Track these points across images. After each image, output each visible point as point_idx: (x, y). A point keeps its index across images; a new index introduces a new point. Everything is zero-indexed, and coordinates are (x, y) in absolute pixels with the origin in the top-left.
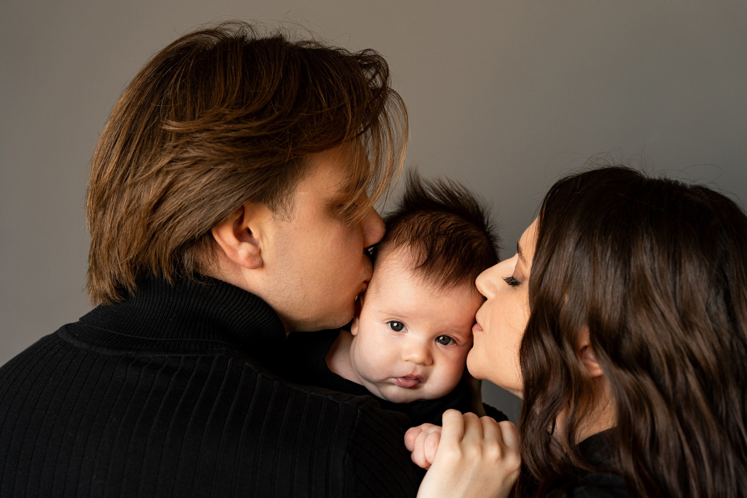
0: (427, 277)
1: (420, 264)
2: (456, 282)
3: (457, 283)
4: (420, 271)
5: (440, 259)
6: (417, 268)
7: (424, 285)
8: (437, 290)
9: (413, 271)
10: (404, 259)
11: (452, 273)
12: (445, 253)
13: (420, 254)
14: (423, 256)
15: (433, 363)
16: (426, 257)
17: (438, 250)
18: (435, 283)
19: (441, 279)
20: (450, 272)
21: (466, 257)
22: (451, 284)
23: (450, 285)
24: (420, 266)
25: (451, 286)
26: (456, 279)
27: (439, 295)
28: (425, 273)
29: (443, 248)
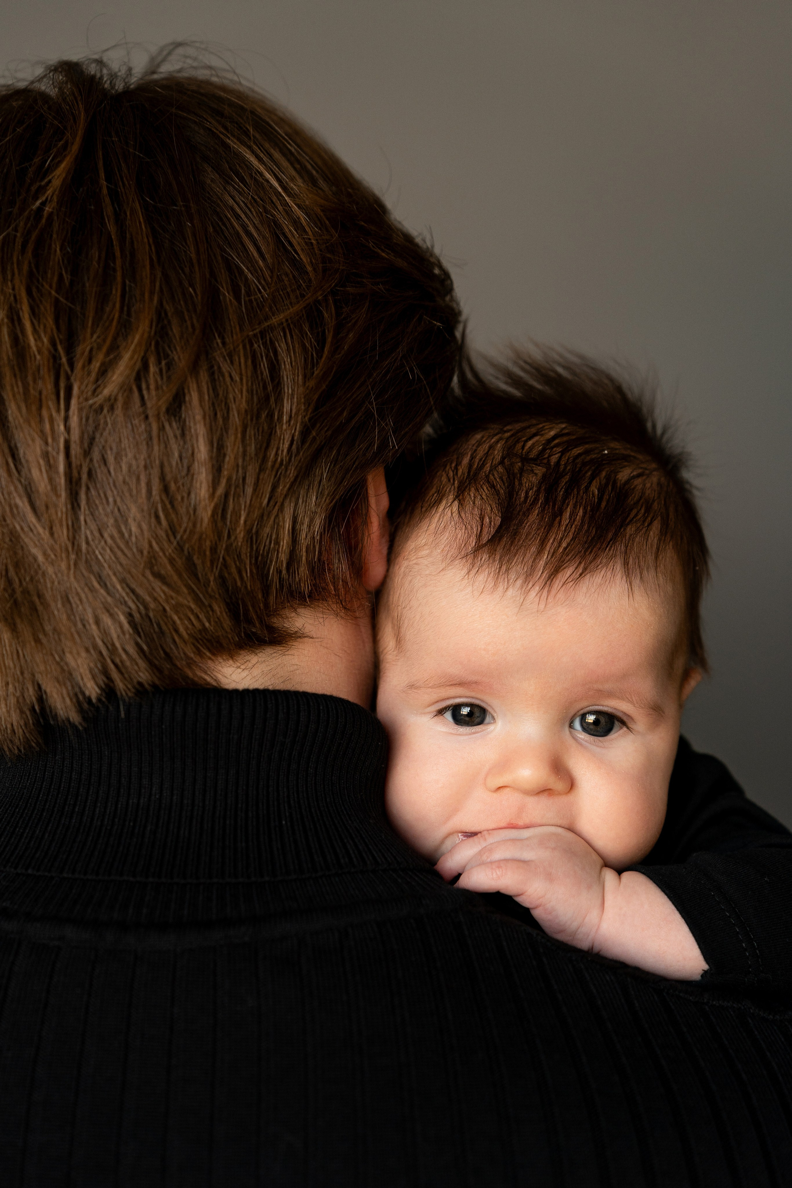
0: (504, 568)
1: (485, 539)
2: (582, 565)
3: (585, 569)
4: (485, 556)
5: (534, 516)
6: (478, 548)
7: (501, 589)
8: (533, 593)
9: (470, 558)
10: (445, 538)
11: (568, 545)
12: (547, 501)
13: (482, 518)
14: (490, 518)
15: (571, 785)
16: (498, 520)
17: (526, 497)
18: (529, 575)
19: (542, 563)
20: (564, 545)
21: (603, 504)
22: (569, 572)
23: (568, 575)
24: (486, 544)
25: (572, 577)
26: (583, 558)
27: (542, 606)
28: (498, 557)
29: (538, 491)
